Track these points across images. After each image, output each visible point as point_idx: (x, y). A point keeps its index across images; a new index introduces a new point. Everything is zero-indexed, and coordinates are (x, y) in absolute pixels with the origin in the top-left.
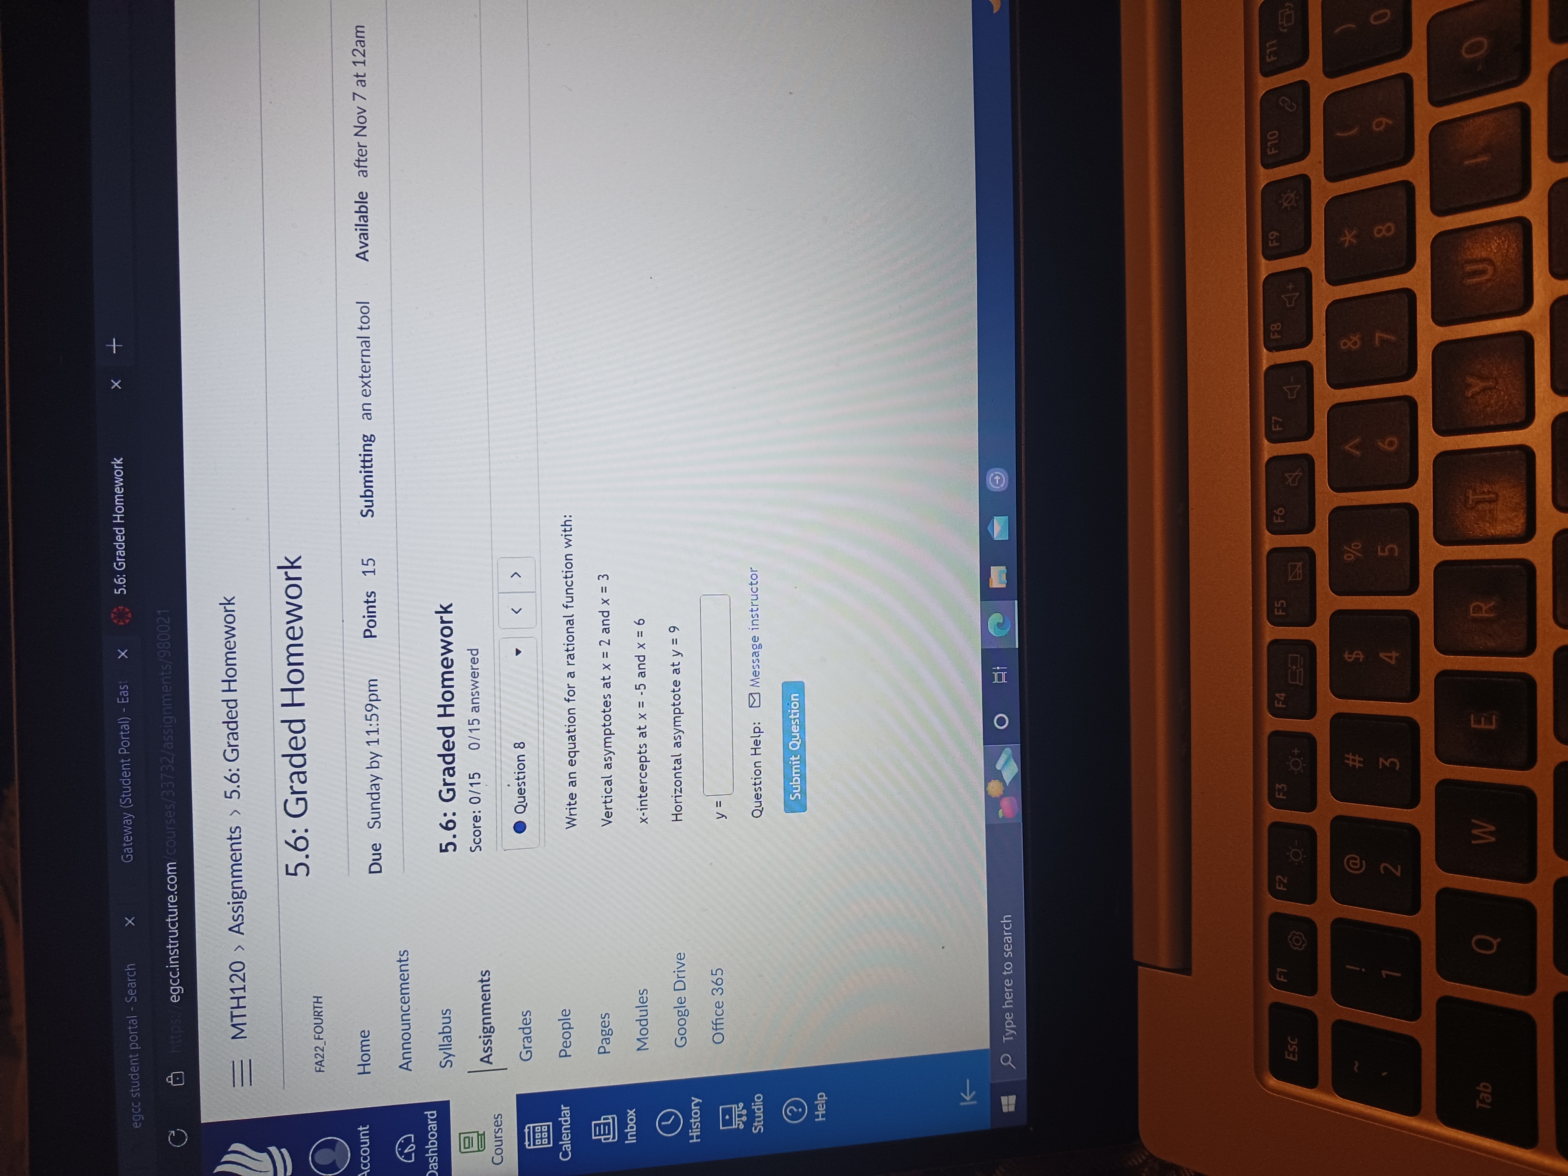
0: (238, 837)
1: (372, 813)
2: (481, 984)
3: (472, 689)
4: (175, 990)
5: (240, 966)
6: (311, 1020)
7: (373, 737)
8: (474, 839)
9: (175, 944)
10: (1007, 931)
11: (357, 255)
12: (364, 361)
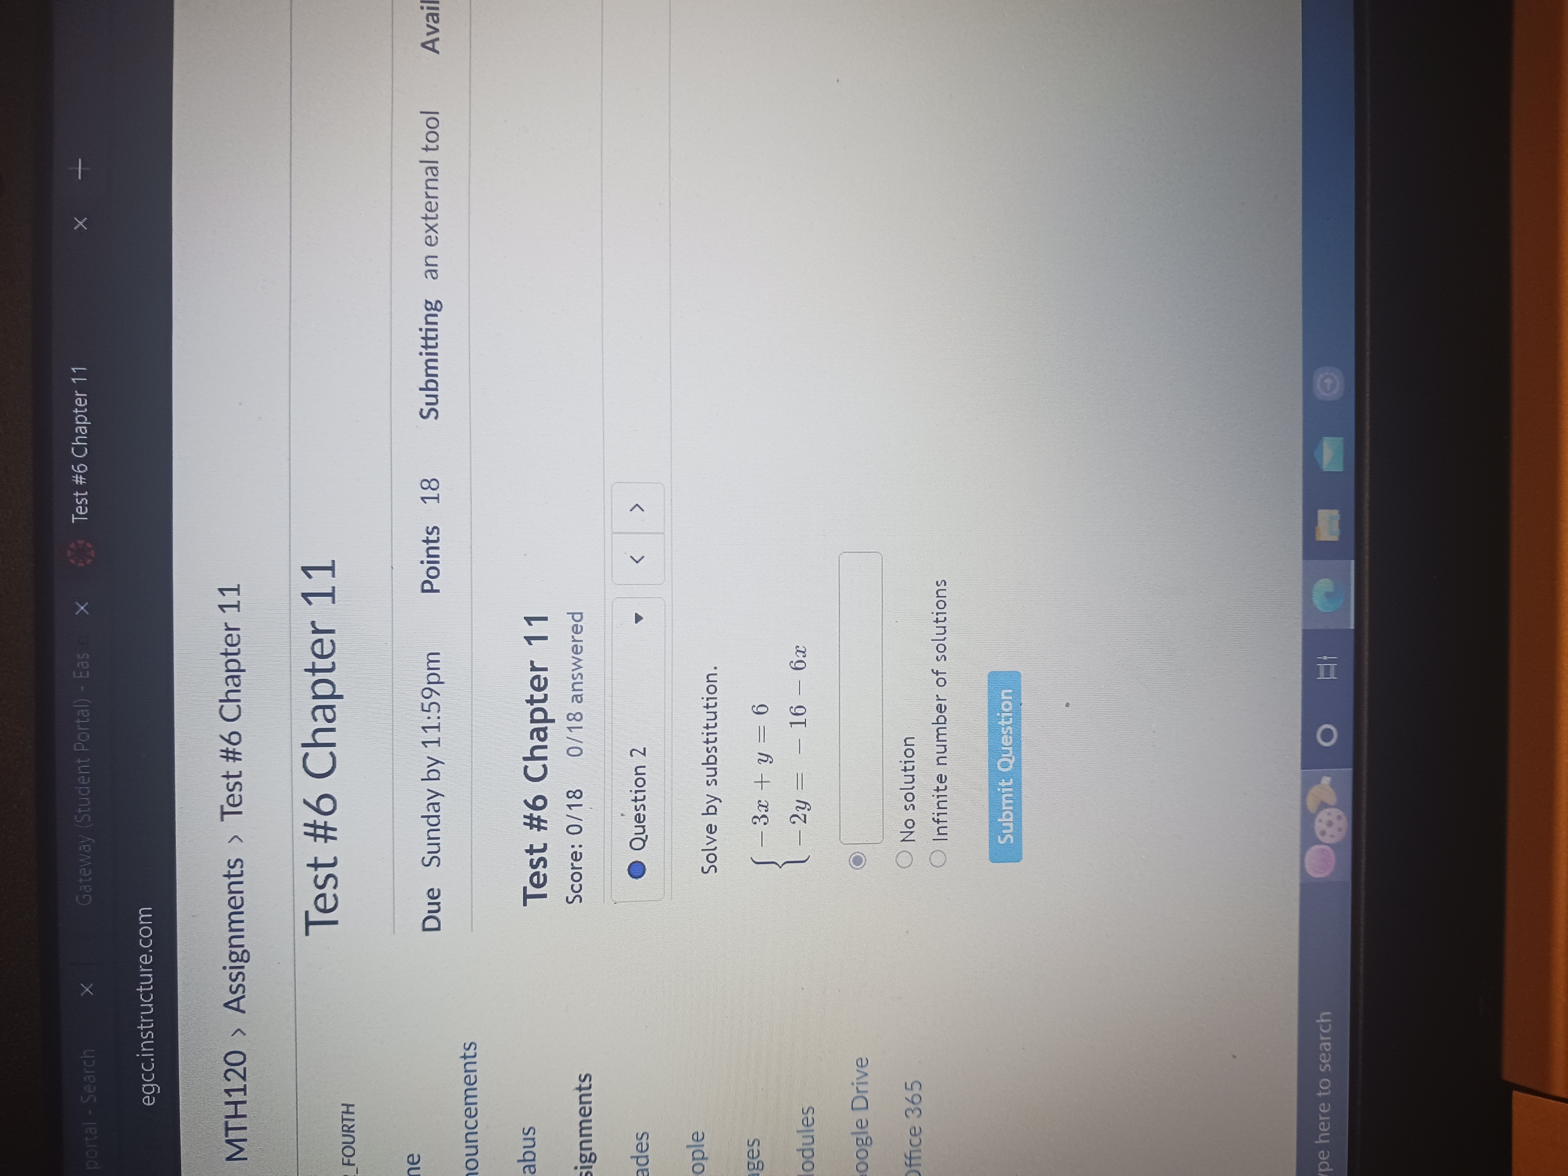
0: (240, 873)
1: (429, 844)
2: (578, 1093)
3: (573, 670)
4: (148, 1089)
5: (238, 1058)
6: (340, 1140)
7: (432, 735)
8: (572, 886)
9: (149, 1024)
10: (1324, 1035)
11: (423, 45)
12: (429, 194)
